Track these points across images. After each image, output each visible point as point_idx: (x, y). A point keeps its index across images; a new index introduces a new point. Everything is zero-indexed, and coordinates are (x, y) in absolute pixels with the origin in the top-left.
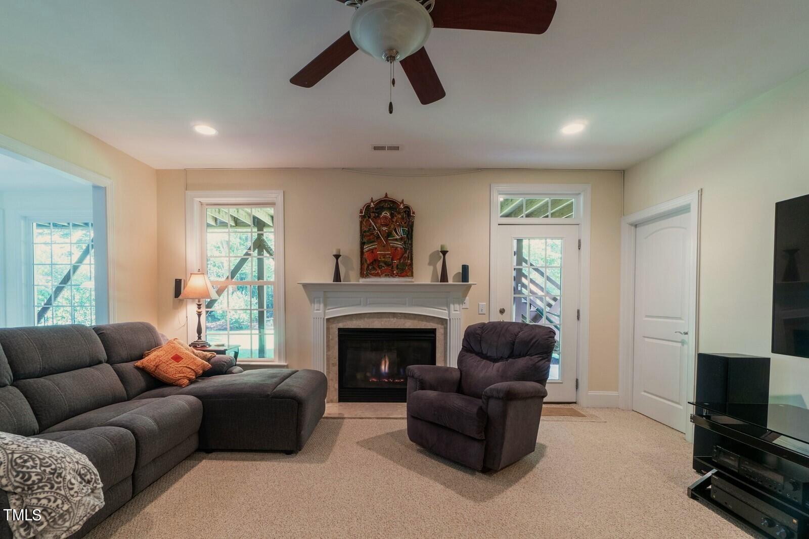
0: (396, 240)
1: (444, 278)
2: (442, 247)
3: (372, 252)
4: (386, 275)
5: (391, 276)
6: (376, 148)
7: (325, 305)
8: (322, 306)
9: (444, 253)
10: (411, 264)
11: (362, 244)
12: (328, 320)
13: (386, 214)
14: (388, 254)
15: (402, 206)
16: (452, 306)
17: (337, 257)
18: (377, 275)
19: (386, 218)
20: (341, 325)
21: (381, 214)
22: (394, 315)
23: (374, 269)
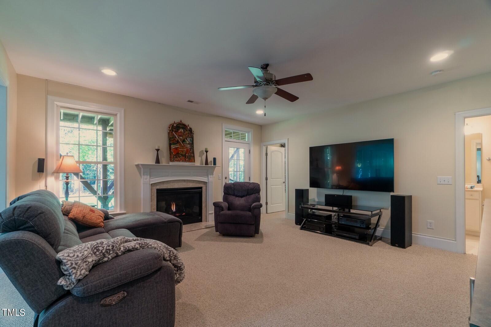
0: (187, 144)
1: (207, 163)
2: (206, 149)
3: (177, 149)
4: (182, 161)
5: (185, 161)
6: (189, 101)
7: (150, 177)
8: (148, 177)
9: (207, 152)
10: (194, 156)
11: (170, 145)
12: (151, 184)
13: (181, 130)
14: (185, 151)
15: (189, 128)
16: (209, 176)
17: (158, 150)
18: (179, 161)
19: (181, 132)
20: (158, 187)
21: (179, 130)
22: (184, 181)
23: (176, 157)
